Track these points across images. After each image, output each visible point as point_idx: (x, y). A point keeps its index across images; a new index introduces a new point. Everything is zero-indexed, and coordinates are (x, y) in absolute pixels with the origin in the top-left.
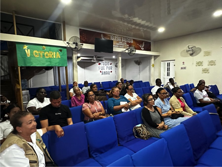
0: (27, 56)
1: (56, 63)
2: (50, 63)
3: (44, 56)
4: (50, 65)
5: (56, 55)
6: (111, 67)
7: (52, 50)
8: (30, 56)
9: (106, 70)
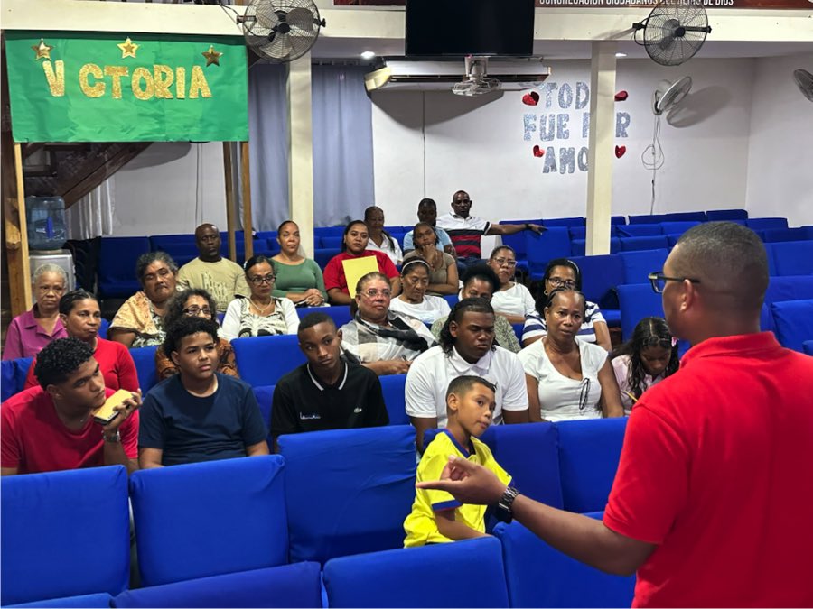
0: (50, 95)
1: (188, 127)
2: (157, 126)
3: (127, 88)
4: (158, 135)
5: (188, 81)
6: (620, 116)
7: (168, 59)
8: (66, 94)
9: (575, 142)
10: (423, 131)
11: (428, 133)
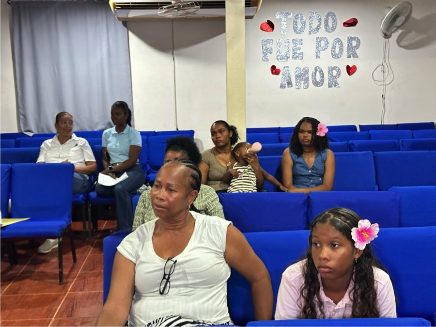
6: (350, 39)
9: (309, 62)
10: (173, 54)
11: (178, 55)
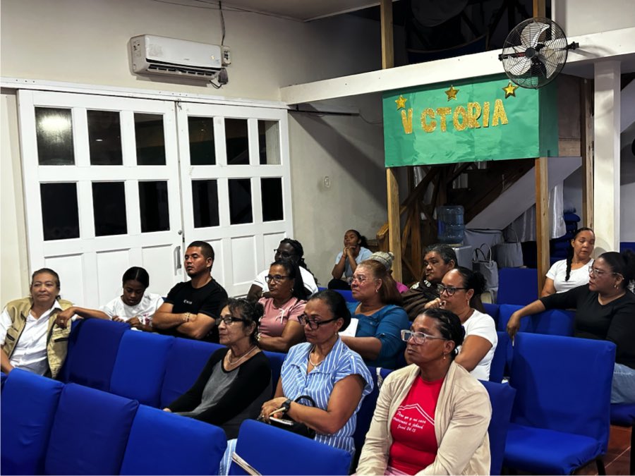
0: (405, 133)
1: (490, 149)
2: (469, 150)
3: (450, 123)
4: (469, 157)
5: (491, 112)
8: (413, 131)
